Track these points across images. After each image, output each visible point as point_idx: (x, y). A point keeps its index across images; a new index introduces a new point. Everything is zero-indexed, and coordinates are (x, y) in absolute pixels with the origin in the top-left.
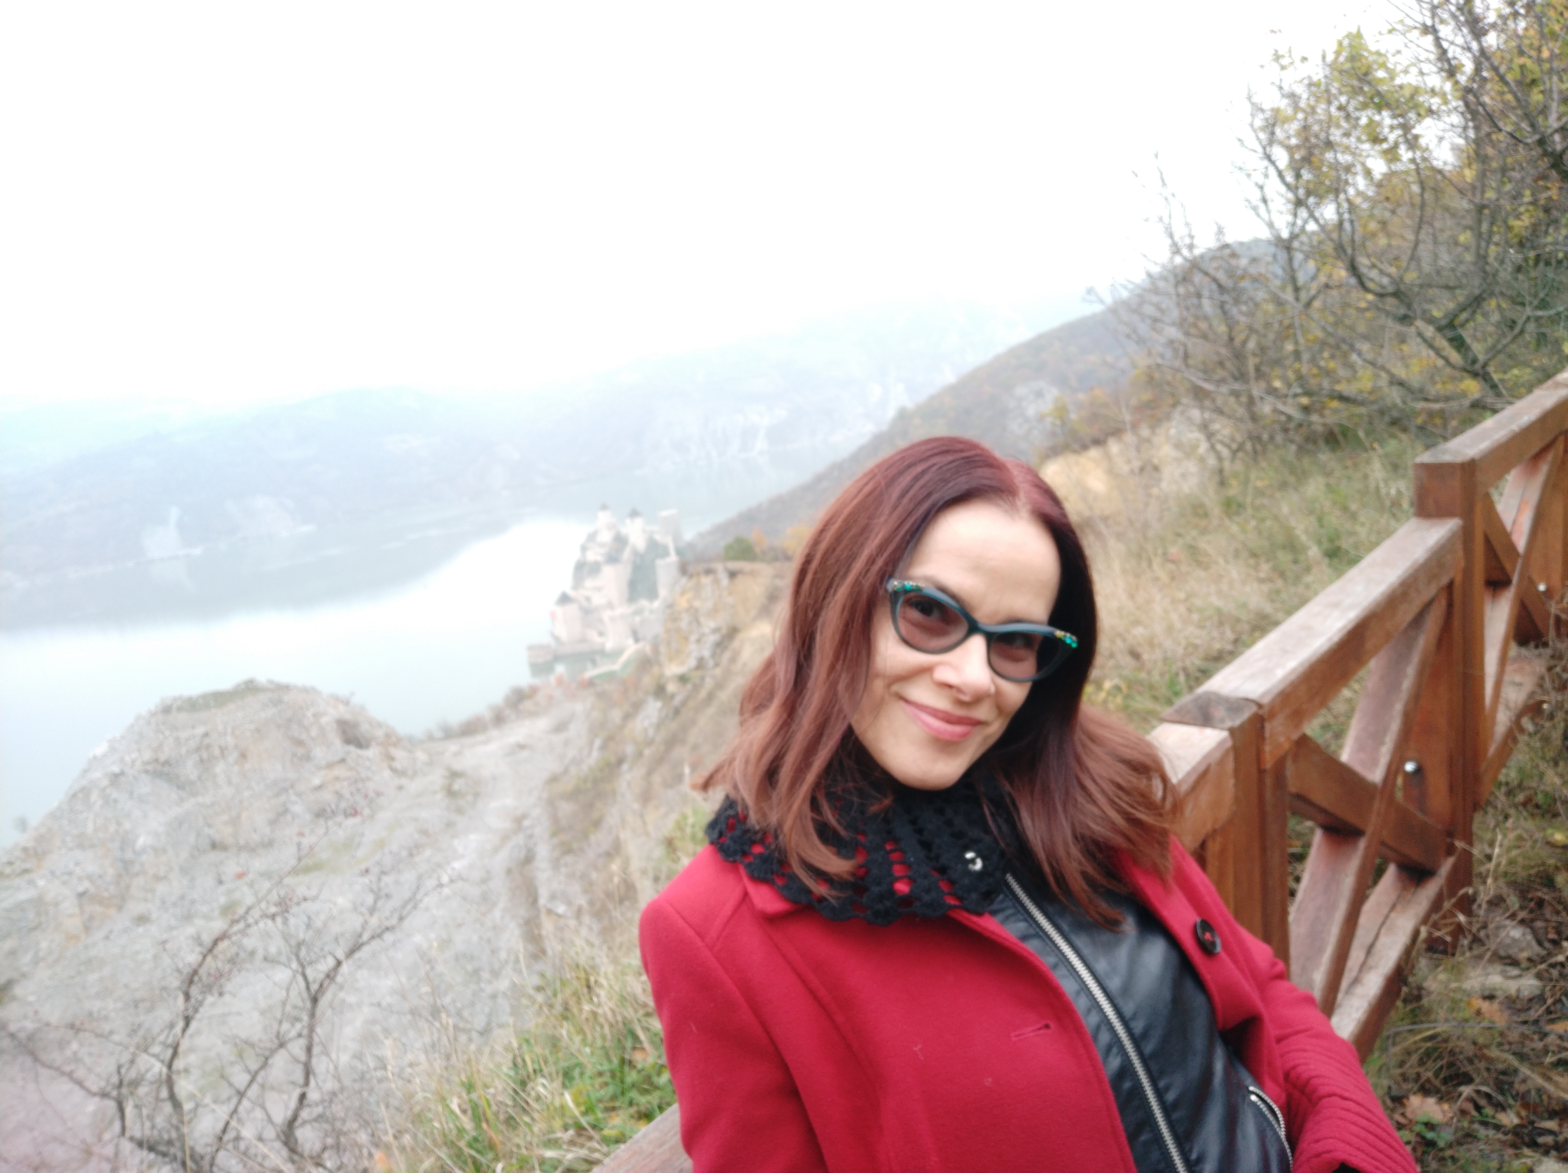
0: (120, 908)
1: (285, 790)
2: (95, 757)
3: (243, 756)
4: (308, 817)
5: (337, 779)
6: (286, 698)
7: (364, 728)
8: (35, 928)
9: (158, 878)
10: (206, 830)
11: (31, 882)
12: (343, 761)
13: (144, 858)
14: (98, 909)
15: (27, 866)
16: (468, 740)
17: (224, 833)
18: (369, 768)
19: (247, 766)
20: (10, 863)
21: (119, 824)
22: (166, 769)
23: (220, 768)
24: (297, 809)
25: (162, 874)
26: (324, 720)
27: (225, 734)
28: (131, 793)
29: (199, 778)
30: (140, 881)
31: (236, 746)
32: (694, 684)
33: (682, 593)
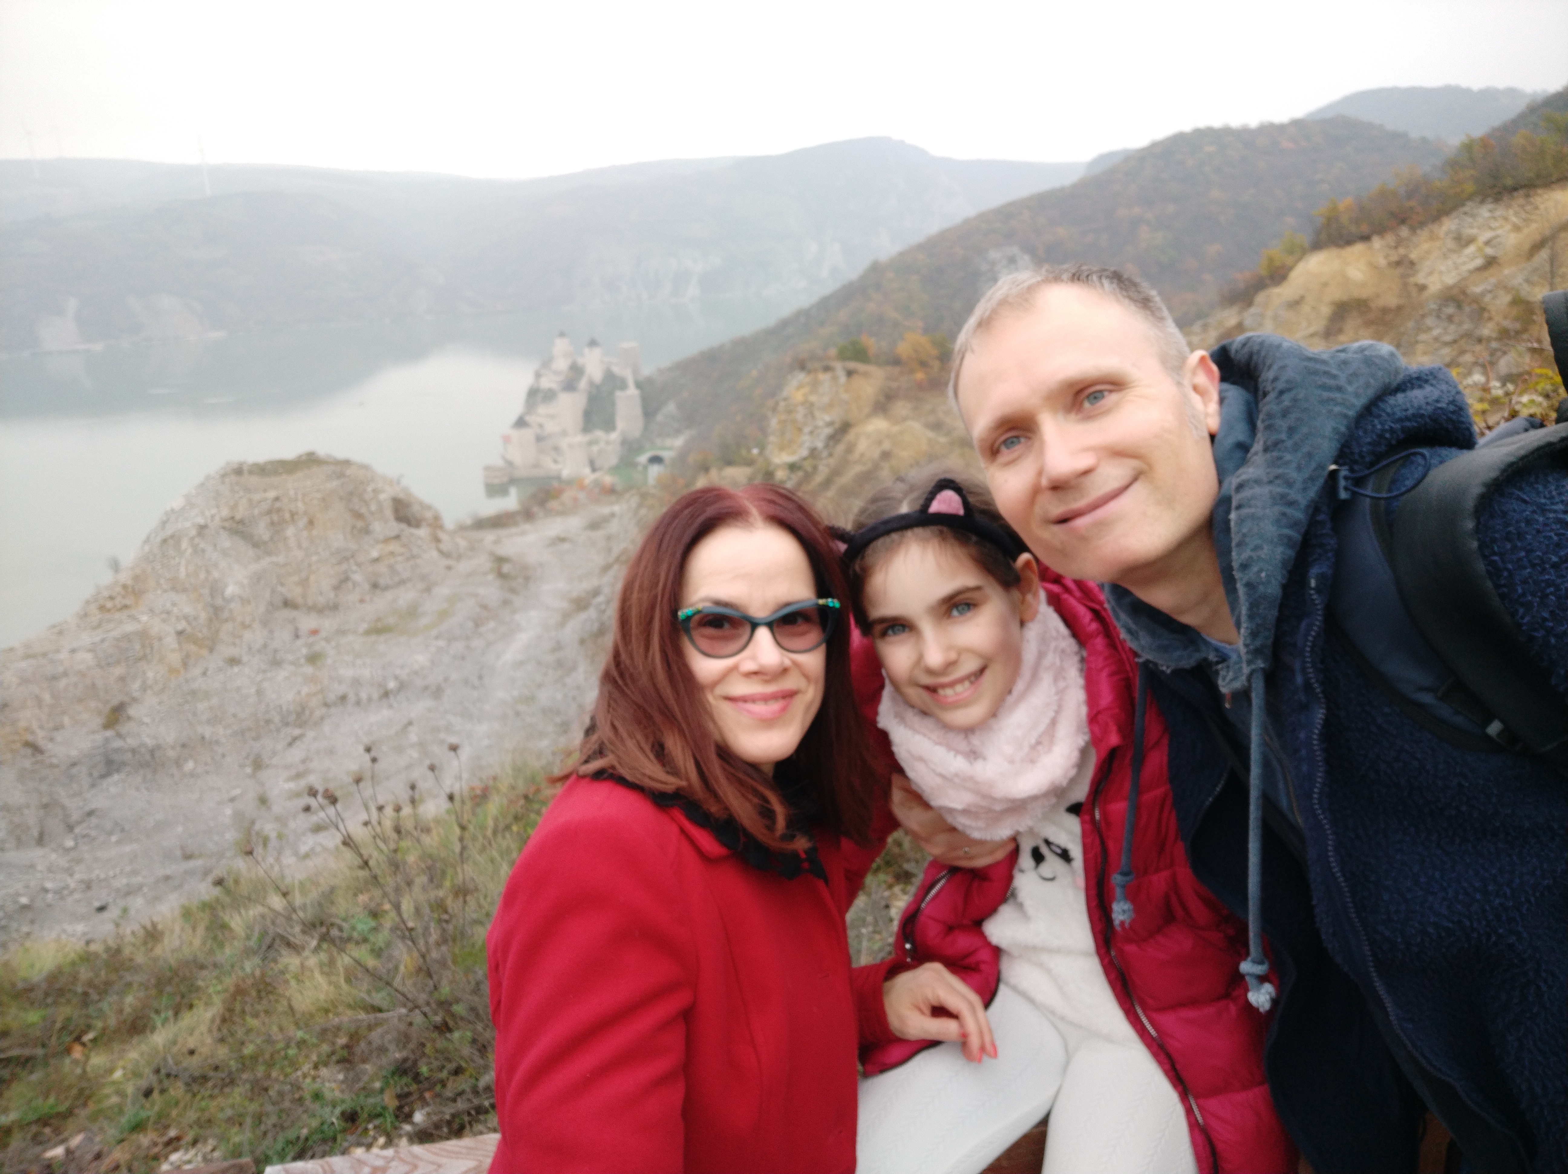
0: (211, 650)
1: (346, 559)
2: (172, 510)
3: (311, 523)
4: (367, 586)
5: (392, 553)
6: (348, 472)
7: (416, 508)
8: (140, 659)
9: (245, 626)
10: (280, 588)
11: (133, 618)
12: (397, 537)
13: (232, 605)
14: (193, 648)
15: (128, 602)
16: (503, 532)
17: (294, 592)
18: (420, 547)
19: (315, 532)
20: (111, 598)
21: (208, 572)
22: (240, 527)
23: (290, 532)
24: (357, 577)
25: (247, 623)
26: (382, 497)
27: (296, 500)
28: (215, 546)
29: (271, 538)
30: (228, 627)
31: (306, 513)
32: (806, 473)
33: (800, 387)
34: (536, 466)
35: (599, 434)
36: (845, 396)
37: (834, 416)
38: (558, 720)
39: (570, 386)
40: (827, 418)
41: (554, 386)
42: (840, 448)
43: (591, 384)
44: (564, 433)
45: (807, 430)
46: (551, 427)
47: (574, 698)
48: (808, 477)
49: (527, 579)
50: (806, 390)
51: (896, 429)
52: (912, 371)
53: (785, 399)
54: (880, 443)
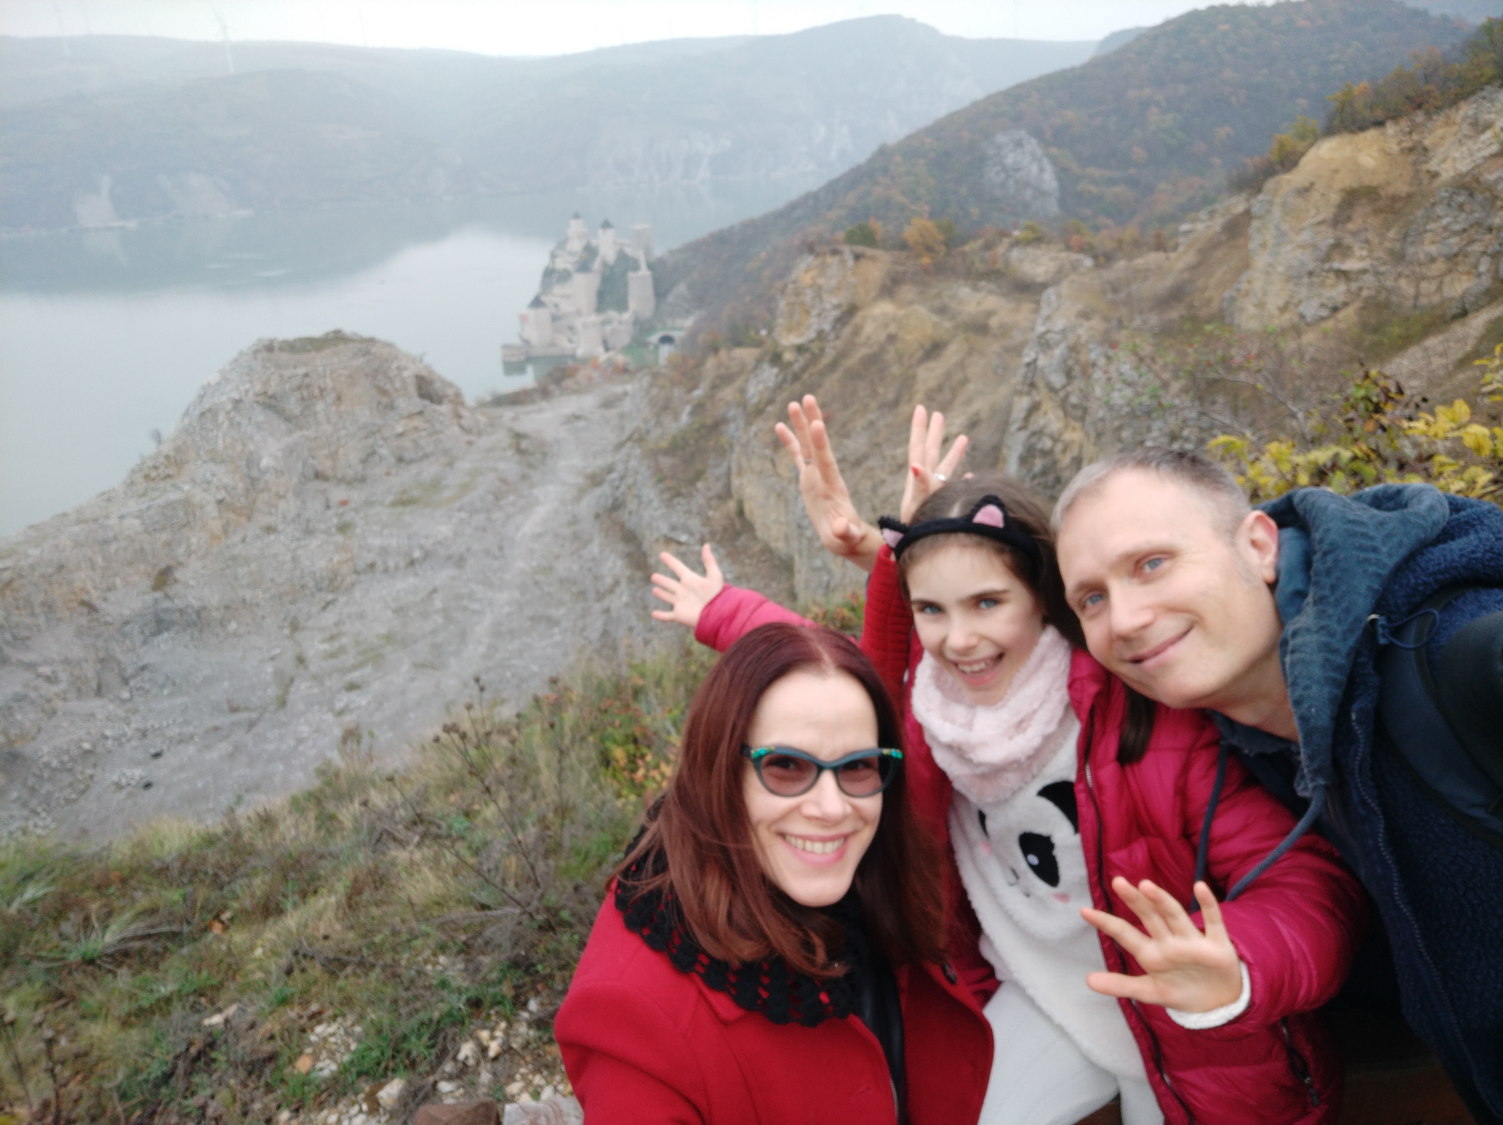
0: (249, 519)
1: (373, 433)
2: (209, 385)
3: (339, 398)
4: (392, 460)
5: (416, 429)
6: (373, 350)
7: (438, 385)
8: (184, 526)
9: (280, 497)
10: (311, 461)
11: (176, 487)
12: (421, 413)
13: (267, 477)
14: (232, 516)
15: (171, 471)
16: (520, 409)
17: (325, 465)
18: (442, 423)
19: (343, 408)
20: (156, 468)
21: (244, 444)
22: (273, 402)
23: (319, 407)
24: (383, 451)
25: (282, 493)
26: (406, 374)
27: (325, 376)
28: (250, 419)
29: (302, 413)
30: (265, 496)
31: (334, 389)
32: (813, 354)
33: (807, 270)
34: (553, 344)
35: (612, 314)
36: (852, 280)
37: (841, 298)
38: (575, 590)
39: (584, 267)
40: (835, 301)
41: (569, 267)
42: (847, 331)
43: (605, 264)
44: (579, 313)
45: (814, 312)
46: (566, 307)
47: (590, 570)
48: (815, 359)
49: (544, 455)
50: (814, 273)
51: (902, 312)
52: (918, 256)
53: (794, 282)
54: (886, 326)
